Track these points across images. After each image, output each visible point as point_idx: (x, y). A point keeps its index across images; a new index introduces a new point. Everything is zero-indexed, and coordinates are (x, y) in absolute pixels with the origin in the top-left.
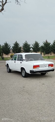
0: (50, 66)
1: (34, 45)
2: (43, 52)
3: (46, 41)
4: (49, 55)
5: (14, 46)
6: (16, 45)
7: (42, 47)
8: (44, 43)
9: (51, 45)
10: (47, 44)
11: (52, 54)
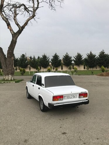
0: (82, 97)
1: (75, 57)
2: (87, 66)
3: (91, 53)
4: (94, 69)
5: (53, 59)
6: (56, 57)
7: (85, 59)
8: (88, 55)
9: (96, 58)
10: (91, 56)
11: (97, 68)
